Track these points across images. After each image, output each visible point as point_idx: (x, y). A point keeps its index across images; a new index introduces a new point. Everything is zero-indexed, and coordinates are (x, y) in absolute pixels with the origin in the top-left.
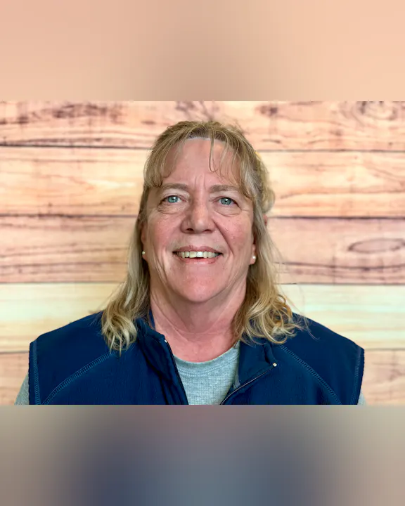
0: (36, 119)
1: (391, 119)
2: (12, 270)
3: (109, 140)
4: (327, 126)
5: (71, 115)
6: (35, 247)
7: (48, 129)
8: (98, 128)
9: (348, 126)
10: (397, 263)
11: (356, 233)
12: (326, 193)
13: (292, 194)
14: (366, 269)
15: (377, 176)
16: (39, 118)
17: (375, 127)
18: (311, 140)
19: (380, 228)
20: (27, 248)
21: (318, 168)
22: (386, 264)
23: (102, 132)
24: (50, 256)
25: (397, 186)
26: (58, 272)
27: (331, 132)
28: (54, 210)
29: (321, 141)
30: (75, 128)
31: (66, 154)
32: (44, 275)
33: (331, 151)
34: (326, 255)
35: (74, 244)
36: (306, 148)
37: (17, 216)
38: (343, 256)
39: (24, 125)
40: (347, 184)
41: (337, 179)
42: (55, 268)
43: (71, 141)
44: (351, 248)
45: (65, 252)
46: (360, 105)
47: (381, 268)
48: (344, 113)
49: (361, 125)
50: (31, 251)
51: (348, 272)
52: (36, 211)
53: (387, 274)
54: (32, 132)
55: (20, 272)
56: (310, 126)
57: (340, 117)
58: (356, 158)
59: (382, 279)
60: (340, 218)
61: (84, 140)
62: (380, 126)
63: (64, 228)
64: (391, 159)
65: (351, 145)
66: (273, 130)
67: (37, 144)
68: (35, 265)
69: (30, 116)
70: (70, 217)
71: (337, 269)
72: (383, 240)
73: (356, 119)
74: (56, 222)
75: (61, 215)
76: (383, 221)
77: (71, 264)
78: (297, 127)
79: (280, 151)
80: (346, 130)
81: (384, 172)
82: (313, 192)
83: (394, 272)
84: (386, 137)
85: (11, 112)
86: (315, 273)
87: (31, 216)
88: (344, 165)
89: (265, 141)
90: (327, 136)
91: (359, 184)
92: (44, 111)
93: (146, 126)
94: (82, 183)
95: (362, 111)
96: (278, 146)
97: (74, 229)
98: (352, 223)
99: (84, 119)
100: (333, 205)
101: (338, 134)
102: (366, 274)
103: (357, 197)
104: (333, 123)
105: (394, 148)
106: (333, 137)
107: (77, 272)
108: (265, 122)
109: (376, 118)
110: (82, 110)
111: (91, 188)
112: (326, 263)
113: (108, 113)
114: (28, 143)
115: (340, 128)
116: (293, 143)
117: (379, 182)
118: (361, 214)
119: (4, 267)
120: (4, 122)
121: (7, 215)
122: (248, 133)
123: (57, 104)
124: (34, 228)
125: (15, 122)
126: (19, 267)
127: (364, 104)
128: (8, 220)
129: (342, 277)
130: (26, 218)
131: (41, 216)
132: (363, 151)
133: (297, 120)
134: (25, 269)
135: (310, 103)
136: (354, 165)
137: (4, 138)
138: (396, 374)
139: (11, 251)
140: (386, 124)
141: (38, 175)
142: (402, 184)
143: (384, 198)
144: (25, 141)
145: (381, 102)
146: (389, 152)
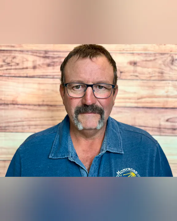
2: (26, 127)
4: (157, 70)
5: (53, 66)
6: (36, 118)
7: (44, 71)
9: (167, 70)
11: (170, 115)
12: (156, 98)
13: (142, 98)
14: (174, 129)
16: (41, 67)
18: (151, 75)
20: (33, 118)
21: (153, 87)
24: (42, 122)
27: (159, 73)
28: (45, 103)
29: (154, 76)
30: (55, 71)
31: (51, 81)
32: (39, 130)
33: (159, 80)
34: (156, 123)
35: (52, 117)
36: (148, 79)
37: (29, 105)
38: (164, 123)
39: (35, 69)
40: (165, 94)
43: (54, 76)
44: (167, 121)
45: (48, 120)
46: (171, 62)
48: (164, 65)
49: (172, 69)
50: (34, 119)
51: (166, 131)
52: (37, 103)
54: (38, 72)
55: (29, 128)
56: (150, 70)
57: (163, 66)
58: (169, 83)
60: (162, 108)
63: (49, 110)
65: (168, 78)
66: (135, 71)
67: (39, 77)
68: (35, 125)
69: (38, 66)
70: (51, 106)
71: (161, 129)
73: (170, 67)
74: (45, 108)
75: (47, 105)
77: (51, 125)
78: (145, 70)
79: (137, 80)
80: (165, 72)
82: (151, 97)
85: (30, 64)
87: (35, 105)
88: (164, 86)
89: (131, 75)
90: (157, 74)
91: (170, 94)
92: (43, 64)
95: (172, 64)
96: (137, 78)
97: (53, 111)
98: (168, 110)
99: (58, 67)
100: (159, 103)
101: (162, 73)
102: (174, 132)
103: (170, 99)
104: (160, 68)
106: (160, 75)
108: (132, 68)
110: (58, 64)
112: (157, 126)
114: (37, 76)
115: (163, 71)
116: (143, 77)
118: (171, 106)
119: (23, 126)
120: (27, 68)
121: (25, 105)
122: (125, 73)
123: (48, 61)
124: (36, 110)
125: (31, 68)
126: (29, 126)
127: (173, 61)
128: (26, 107)
129: (164, 133)
130: (33, 106)
131: (39, 105)
132: (172, 80)
133: (145, 67)
134: (31, 127)
135: (151, 61)
136: (168, 86)
137: (27, 74)
139: (27, 119)
141: (39, 89)
144: (35, 76)
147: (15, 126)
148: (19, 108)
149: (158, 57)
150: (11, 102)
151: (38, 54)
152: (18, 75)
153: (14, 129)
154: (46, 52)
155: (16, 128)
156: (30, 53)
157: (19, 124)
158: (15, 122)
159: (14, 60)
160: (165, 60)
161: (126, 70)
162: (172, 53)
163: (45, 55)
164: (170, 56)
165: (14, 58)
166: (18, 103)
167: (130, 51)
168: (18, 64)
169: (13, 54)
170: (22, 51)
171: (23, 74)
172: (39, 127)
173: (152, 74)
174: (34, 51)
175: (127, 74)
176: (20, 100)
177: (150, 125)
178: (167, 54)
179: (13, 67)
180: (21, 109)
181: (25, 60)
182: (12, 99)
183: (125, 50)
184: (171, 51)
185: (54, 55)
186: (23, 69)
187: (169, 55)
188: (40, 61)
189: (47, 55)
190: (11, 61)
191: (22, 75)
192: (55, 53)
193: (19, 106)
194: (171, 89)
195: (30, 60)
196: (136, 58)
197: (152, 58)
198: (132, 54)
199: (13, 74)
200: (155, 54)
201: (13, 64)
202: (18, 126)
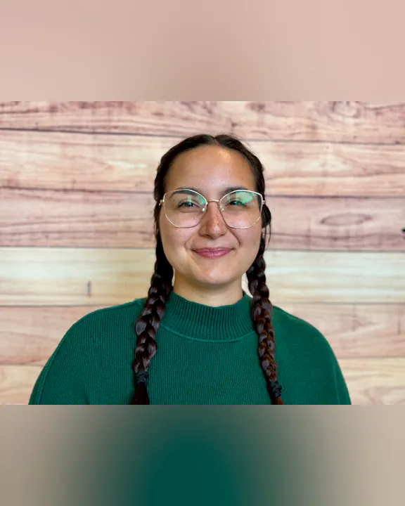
0: (64, 109)
1: (356, 117)
2: (40, 235)
3: (124, 128)
4: (305, 121)
5: (94, 107)
6: (59, 217)
7: (74, 117)
8: (116, 118)
9: (322, 122)
10: (360, 234)
11: (328, 210)
12: (303, 176)
13: (276, 177)
14: (335, 239)
15: (345, 163)
16: (67, 108)
17: (343, 123)
18: (292, 132)
19: (347, 206)
20: (53, 217)
21: (297, 156)
22: (352, 234)
23: (119, 121)
24: (72, 225)
25: (361, 171)
26: (79, 238)
27: (308, 126)
28: (78, 186)
29: (299, 133)
30: (94, 118)
31: (89, 139)
32: (68, 241)
34: (302, 227)
35: (93, 216)
36: (288, 139)
37: (44, 189)
38: (316, 228)
39: (54, 114)
40: (321, 169)
41: (312, 165)
42: (78, 235)
43: (93, 128)
44: (323, 222)
45: (87, 222)
46: (331, 105)
47: (347, 238)
48: (318, 111)
49: (331, 120)
50: (57, 220)
51: (320, 241)
52: (61, 186)
53: (352, 243)
54: (60, 119)
55: (47, 237)
56: (291, 121)
57: (315, 114)
58: (327, 148)
59: (347, 246)
60: (315, 197)
61: (104, 127)
62: (347, 123)
63: (86, 201)
64: (356, 150)
65: (325, 137)
66: (261, 124)
67: (64, 130)
68: (59, 232)
69: (60, 107)
70: (91, 192)
71: (312, 239)
72: (349, 215)
73: (328, 116)
74: (79, 196)
75: (83, 190)
76: (350, 200)
77: (91, 232)
78: (281, 121)
79: (266, 140)
80: (319, 125)
81: (351, 160)
82: (292, 175)
83: (357, 241)
84: (351, 131)
85: (43, 104)
86: (294, 242)
87: (57, 190)
88: (318, 154)
89: (254, 132)
90: (304, 130)
91: (329, 169)
92: (71, 103)
93: (156, 117)
94: (102, 164)
95: (333, 109)
96: (266, 137)
97: (94, 202)
98: (324, 201)
99: (104, 110)
100: (308, 186)
101: (314, 127)
102: (335, 243)
103: (329, 180)
104: (309, 118)
105: (358, 140)
106: (310, 130)
107: (96, 238)
108: (254, 116)
109: (343, 116)
111: (110, 168)
112: (303, 233)
113: (124, 106)
114: (57, 129)
115: (316, 123)
116: (277, 135)
117: (347, 168)
118: (331, 194)
119: (33, 233)
120: (36, 111)
121: (36, 189)
122: (240, 125)
124: (59, 200)
125: (46, 111)
126: (46, 233)
127: (334, 106)
128: (37, 193)
129: (315, 245)
130: (53, 192)
131: (65, 190)
132: (333, 142)
133: (281, 115)
134: (51, 236)
136: (326, 153)
137: (37, 124)
138: (357, 324)
139: (39, 219)
140: (351, 121)
141: (65, 156)
142: (364, 169)
143: (350, 180)
144: (54, 127)
145: (348, 103)
146: (355, 143)
147: (14, 234)
148: (22, 195)
150: (6, 184)
152: (17, 127)
153: (12, 241)
155: (17, 237)
157: (23, 228)
158: (14, 225)
160: (320, 102)
161: (243, 119)
166: (21, 186)
168: (16, 103)
171: (29, 122)
172: (65, 235)
173: (294, 129)
175: (245, 128)
176: (23, 178)
177: (289, 231)
179: (7, 109)
180: (28, 197)
182: (6, 177)
186: (28, 111)
191: (27, 126)
193: (23, 192)
194: (331, 158)
199: (6, 122)
202: (20, 234)
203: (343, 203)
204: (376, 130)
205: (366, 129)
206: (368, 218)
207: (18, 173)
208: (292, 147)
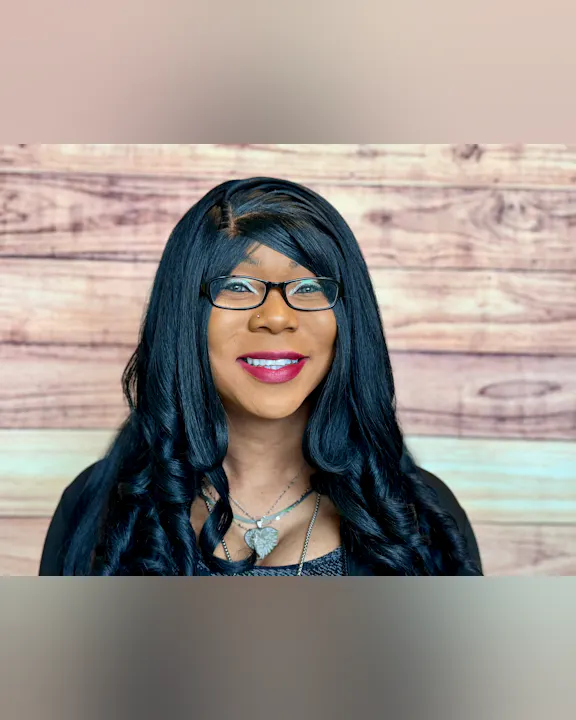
0: (91, 226)
1: (535, 230)
2: (54, 412)
4: (454, 239)
5: (135, 222)
6: (84, 384)
7: (106, 239)
10: (541, 412)
11: (490, 374)
12: (451, 322)
13: (408, 322)
14: (502, 419)
15: (516, 301)
17: (515, 241)
18: (434, 255)
19: (520, 368)
20: (75, 385)
21: (441, 290)
22: (528, 412)
24: (101, 396)
25: (542, 313)
26: (112, 415)
27: (459, 246)
28: (110, 339)
29: (446, 257)
30: (140, 238)
31: (128, 269)
32: (95, 420)
33: (458, 269)
34: (450, 399)
36: (428, 265)
37: (63, 344)
38: (471, 401)
39: (78, 233)
40: (478, 312)
43: (135, 253)
44: (482, 392)
46: (495, 213)
47: (520, 418)
48: (475, 223)
49: (498, 238)
50: (80, 389)
51: (478, 422)
52: (87, 339)
53: (528, 426)
54: (87, 242)
56: (432, 238)
57: (470, 228)
58: (489, 278)
59: (522, 432)
60: (469, 354)
61: (149, 252)
62: (523, 237)
64: (535, 281)
65: (485, 262)
66: (386, 243)
67: (92, 256)
68: (84, 407)
69: (85, 223)
70: (131, 347)
71: (464, 419)
72: (523, 382)
73: (491, 230)
74: (112, 354)
75: (119, 345)
76: (523, 360)
78: (416, 239)
79: (394, 268)
80: (478, 244)
81: (526, 297)
82: (434, 320)
83: (538, 423)
84: (528, 252)
85: (62, 218)
86: (437, 423)
87: (82, 345)
88: (474, 288)
89: (375, 255)
90: (452, 251)
91: (491, 311)
92: (103, 216)
95: (499, 219)
96: (393, 263)
98: (484, 360)
99: (151, 227)
100: (460, 338)
101: (467, 248)
102: (501, 426)
103: (492, 328)
104: (460, 234)
105: (538, 266)
106: (461, 252)
108: (375, 232)
109: (516, 229)
110: (150, 216)
112: (450, 410)
114: (82, 256)
115: (471, 241)
116: (410, 259)
117: (520, 309)
118: (495, 349)
119: (46, 409)
120: (52, 229)
121: (51, 344)
123: (118, 207)
124: (85, 360)
125: (66, 230)
126: (64, 409)
127: (501, 211)
128: (53, 350)
129: (470, 428)
130: (75, 348)
131: (94, 345)
132: (499, 270)
133: (416, 230)
134: (71, 413)
135: (433, 210)
136: (487, 287)
137: (53, 248)
138: (541, 556)
139: (57, 389)
140: (529, 236)
141: (92, 295)
142: (549, 312)
143: (525, 329)
144: (77, 253)
145: (523, 209)
146: (532, 271)
147: (17, 411)
148: (31, 354)
149: (456, 198)
150: (8, 338)
151: (86, 186)
152: (24, 253)
153: (15, 420)
154: (112, 179)
155: (21, 415)
156: (61, 183)
157: (32, 402)
158: (18, 397)
159: (12, 205)
160: (478, 209)
162: (499, 185)
163: (110, 187)
164: (492, 195)
165: (13, 196)
166: (30, 340)
167: (372, 178)
168: (24, 217)
169: (9, 186)
170: (35, 177)
171: (41, 246)
172: (92, 411)
173: (437, 250)
174: (72, 177)
176: (34, 329)
177: (429, 406)
178: (485, 188)
179: (9, 227)
180: (40, 356)
181: (45, 203)
182: (9, 328)
183: (358, 175)
184: (496, 181)
185: (137, 188)
186: (40, 231)
187: (489, 192)
188: (94, 208)
189: (116, 189)
190: (5, 206)
191: (39, 251)
192: (141, 184)
193: (33, 348)
194: (494, 295)
195: (62, 204)
196: (390, 203)
197: (438, 202)
198: (378, 189)
199: (10, 246)
200: (446, 191)
201: (9, 216)
202: (28, 410)
203: (512, 363)
204: (567, 250)
205: (553, 250)
206: (554, 388)
207: (27, 320)
208: (434, 277)
